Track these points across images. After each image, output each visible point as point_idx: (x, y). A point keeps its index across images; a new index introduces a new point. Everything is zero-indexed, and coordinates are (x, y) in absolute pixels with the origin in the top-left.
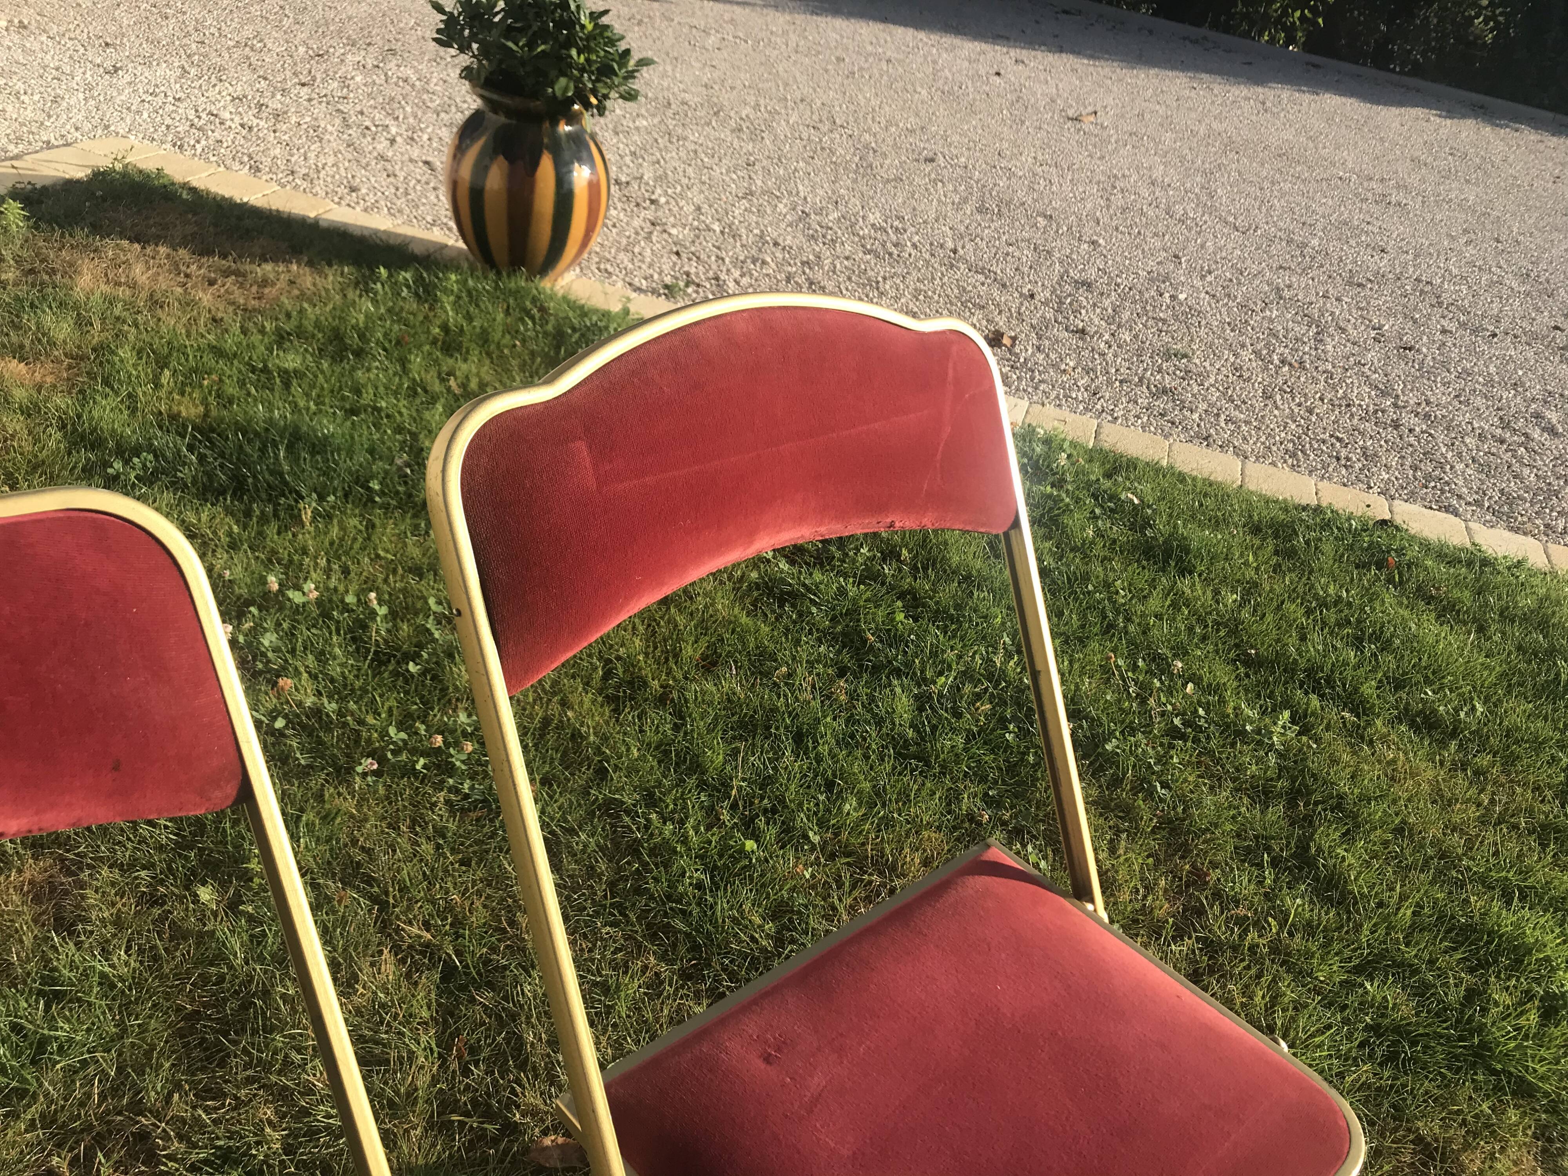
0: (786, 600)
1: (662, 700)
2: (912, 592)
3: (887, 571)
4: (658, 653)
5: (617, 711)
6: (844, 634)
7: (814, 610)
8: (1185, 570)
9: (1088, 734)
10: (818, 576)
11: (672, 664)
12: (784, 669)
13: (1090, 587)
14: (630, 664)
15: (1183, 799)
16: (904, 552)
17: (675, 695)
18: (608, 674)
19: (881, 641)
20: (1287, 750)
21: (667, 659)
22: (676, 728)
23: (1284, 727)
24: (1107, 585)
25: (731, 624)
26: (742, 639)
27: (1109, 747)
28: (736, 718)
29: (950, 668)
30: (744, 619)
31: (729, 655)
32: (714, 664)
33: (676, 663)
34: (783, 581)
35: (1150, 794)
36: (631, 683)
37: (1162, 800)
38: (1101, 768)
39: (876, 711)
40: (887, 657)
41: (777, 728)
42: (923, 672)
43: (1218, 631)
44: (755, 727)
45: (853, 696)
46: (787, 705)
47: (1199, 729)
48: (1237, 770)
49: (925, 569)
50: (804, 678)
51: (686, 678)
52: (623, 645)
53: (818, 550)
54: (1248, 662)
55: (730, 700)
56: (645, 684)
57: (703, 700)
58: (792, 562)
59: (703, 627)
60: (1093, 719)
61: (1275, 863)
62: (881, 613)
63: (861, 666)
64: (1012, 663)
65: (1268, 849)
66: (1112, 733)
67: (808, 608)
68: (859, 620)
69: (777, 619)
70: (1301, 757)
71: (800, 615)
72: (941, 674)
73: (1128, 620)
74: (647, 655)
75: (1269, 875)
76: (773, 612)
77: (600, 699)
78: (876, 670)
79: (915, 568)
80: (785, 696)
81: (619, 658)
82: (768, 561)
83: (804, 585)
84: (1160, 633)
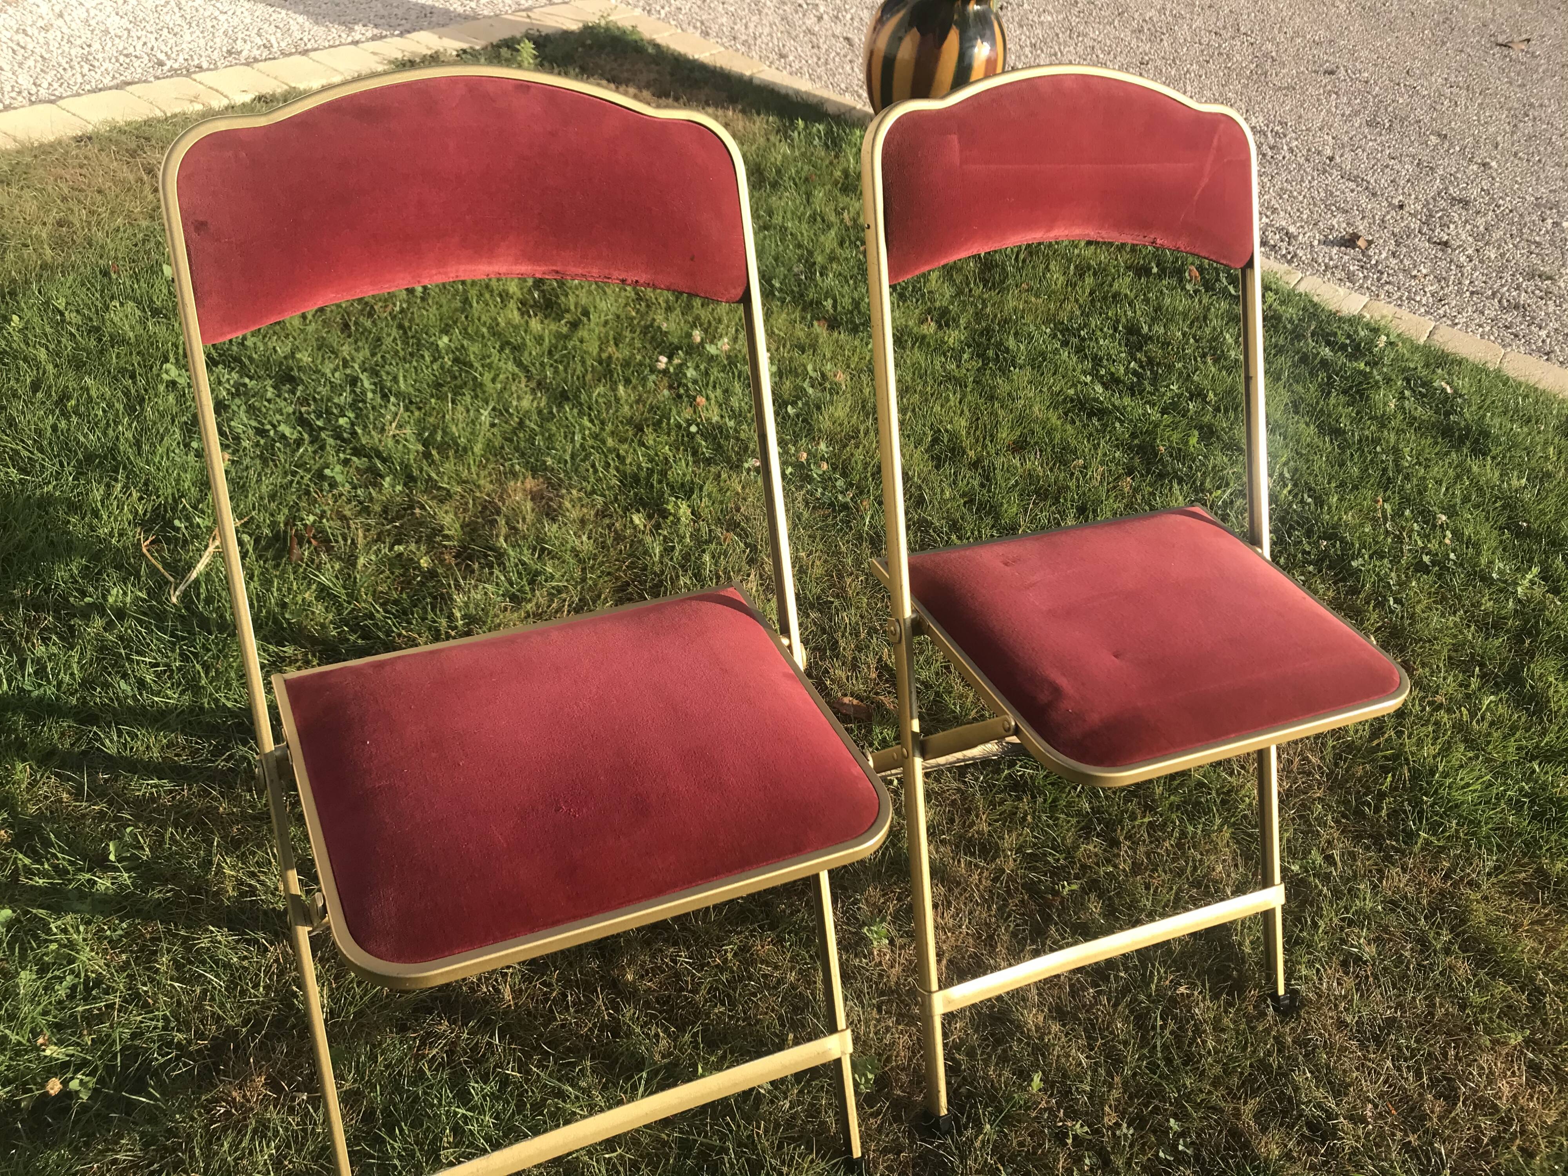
0: (1095, 415)
1: (975, 465)
2: (1210, 426)
3: (1191, 407)
4: (978, 433)
5: (937, 467)
6: (1139, 446)
7: (1117, 425)
8: (1480, 451)
9: (1339, 553)
10: (1127, 401)
11: (988, 442)
12: (1081, 462)
13: (1378, 449)
14: (954, 436)
15: (1412, 616)
16: (1211, 394)
17: (986, 463)
18: (935, 441)
19: (1171, 456)
20: (1528, 601)
21: (985, 439)
22: (982, 485)
23: (1531, 581)
24: (1396, 451)
25: (1044, 424)
26: (1049, 433)
27: (1354, 564)
28: (1033, 487)
29: (1227, 485)
30: (1054, 420)
31: (1036, 443)
32: (1023, 448)
33: (991, 441)
34: (1096, 400)
35: (1381, 605)
36: (952, 450)
37: (1392, 612)
38: (1344, 580)
39: (1153, 503)
40: (1173, 468)
41: (1066, 500)
42: (1202, 484)
43: (1495, 502)
44: (1046, 497)
45: (1136, 490)
46: (1078, 487)
47: (1444, 568)
48: (1473, 605)
49: (1226, 411)
50: (1097, 471)
51: (997, 454)
52: (951, 422)
53: (1132, 383)
54: (1519, 533)
55: (1030, 475)
56: (964, 452)
57: (1009, 470)
58: (1105, 386)
59: (1020, 420)
60: (1347, 543)
61: (1482, 676)
62: (1176, 437)
63: (1148, 473)
64: (1285, 492)
65: (1482, 665)
66: (1360, 555)
67: (1113, 423)
68: (1155, 439)
69: (1084, 426)
70: (1542, 607)
71: (1105, 426)
72: (1218, 488)
73: (1407, 478)
74: (968, 433)
75: (1475, 683)
76: (1081, 421)
77: (926, 456)
78: (1161, 476)
79: (1218, 410)
80: (1078, 480)
81: (947, 431)
82: (1086, 384)
83: (1113, 405)
84: (1436, 495)
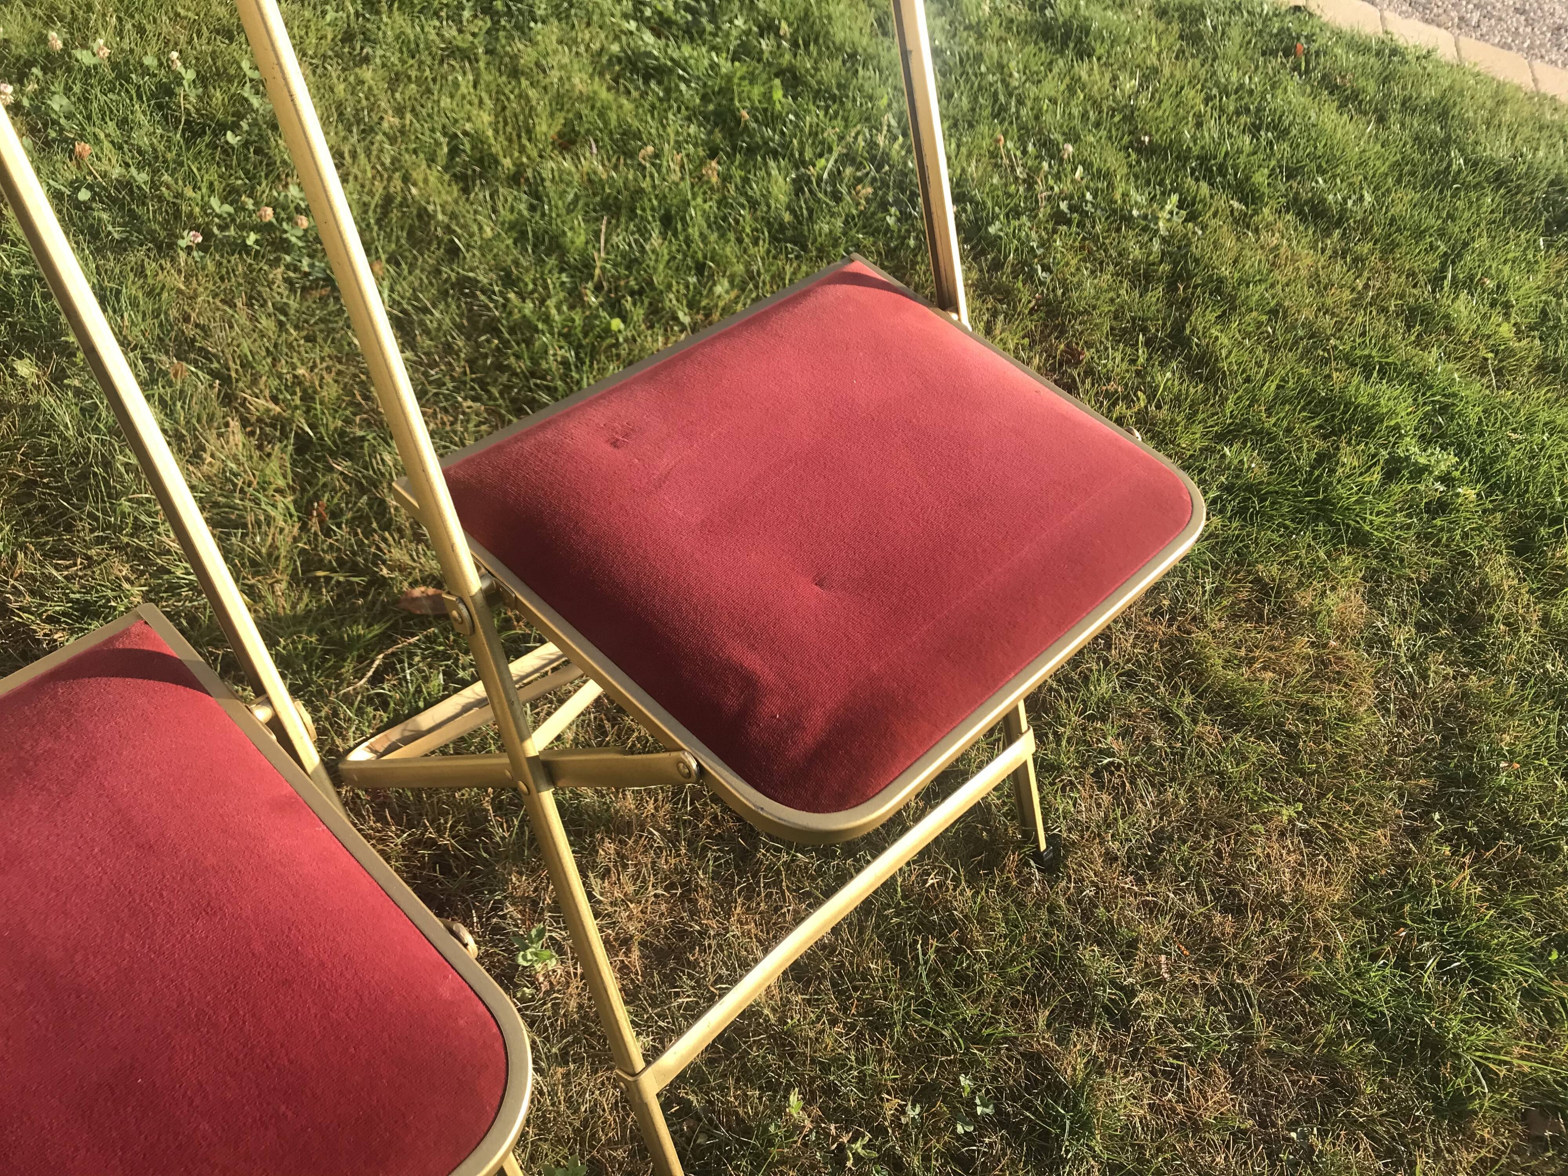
0: (653, 77)
1: (515, 179)
2: (792, 69)
3: (764, 46)
4: (509, 129)
5: (466, 190)
6: (715, 113)
7: (683, 87)
8: (1084, 53)
9: (972, 218)
10: (687, 50)
11: (525, 141)
12: (650, 149)
13: (983, 69)
14: (477, 140)
15: (1064, 283)
16: (784, 25)
17: (529, 173)
18: (454, 151)
19: (757, 121)
20: (1172, 237)
21: (519, 137)
22: (532, 208)
23: (1171, 213)
24: (1001, 67)
25: (590, 100)
26: (601, 115)
27: (992, 230)
28: (598, 199)
29: (830, 150)
30: (604, 94)
31: (588, 131)
32: (573, 142)
33: (530, 140)
34: (649, 55)
35: (1030, 277)
36: (480, 162)
37: (1042, 283)
38: (983, 253)
39: (750, 193)
40: (762, 137)
41: (644, 210)
42: (801, 154)
43: (1113, 116)
44: (619, 208)
45: (726, 178)
46: (654, 187)
47: (1084, 214)
48: (1120, 255)
49: (807, 45)
50: (672, 161)
51: (541, 156)
52: (469, 119)
53: (687, 22)
54: (1141, 149)
55: (591, 182)
56: (497, 162)
57: (561, 178)
58: (658, 35)
59: (559, 101)
60: (977, 204)
61: (1148, 343)
62: (757, 91)
63: (734, 148)
64: (896, 146)
65: (1145, 330)
66: (995, 217)
67: (677, 86)
68: (732, 99)
69: (642, 96)
70: (1186, 242)
71: (667, 91)
72: (821, 156)
73: (1020, 102)
74: (496, 131)
75: (1142, 354)
76: (637, 88)
77: (447, 177)
78: (751, 151)
79: (795, 44)
80: (652, 177)
81: (466, 133)
82: (631, 33)
83: (672, 59)
84: (1053, 118)
